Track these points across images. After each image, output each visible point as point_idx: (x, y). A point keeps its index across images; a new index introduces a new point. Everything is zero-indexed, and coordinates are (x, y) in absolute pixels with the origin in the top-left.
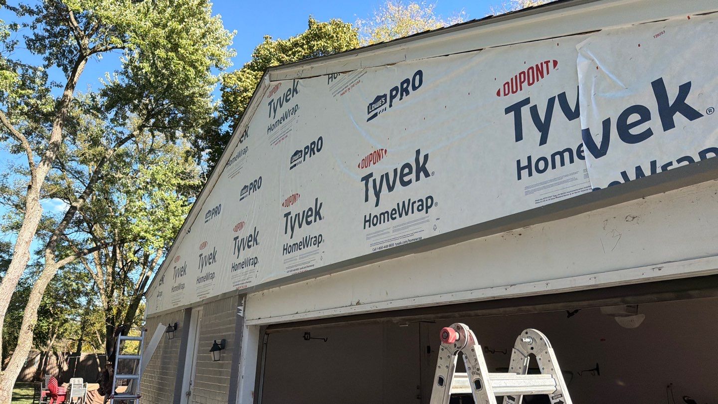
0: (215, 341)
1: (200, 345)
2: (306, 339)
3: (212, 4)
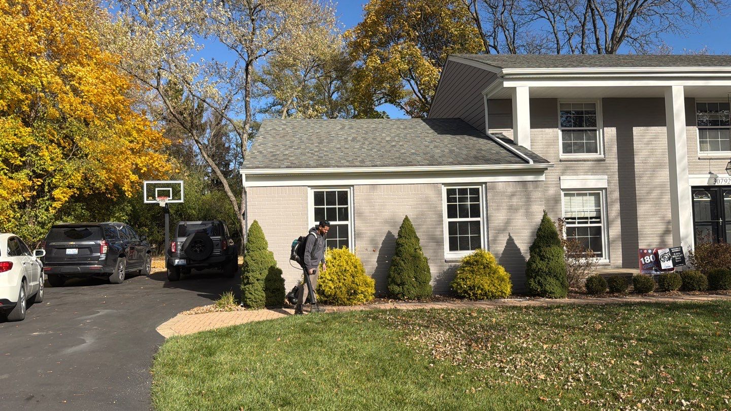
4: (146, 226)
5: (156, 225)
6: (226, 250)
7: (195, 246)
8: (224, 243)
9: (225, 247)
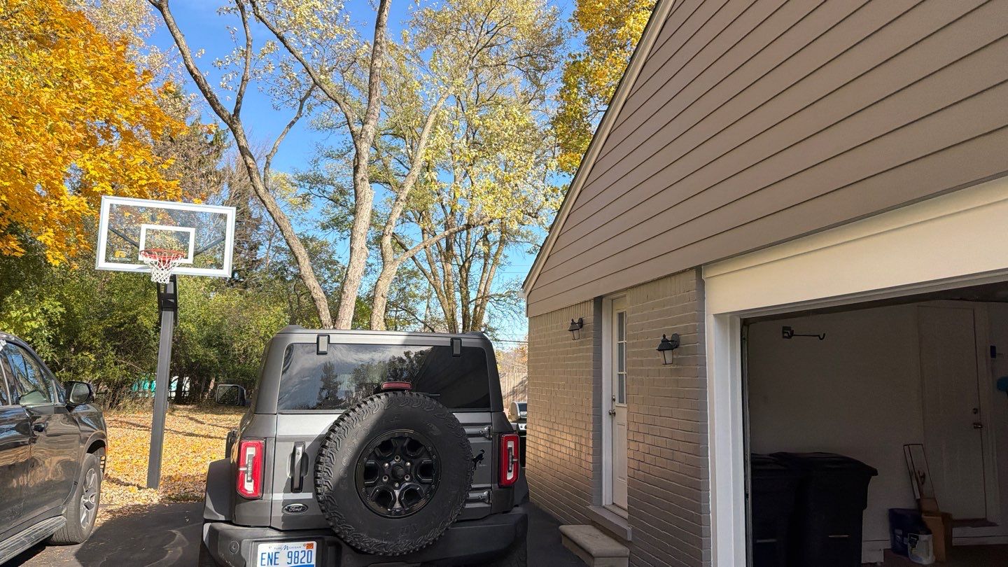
0: (664, 336)
4: (90, 350)
5: (112, 350)
6: (510, 485)
7: (383, 468)
8: (509, 446)
9: (510, 471)
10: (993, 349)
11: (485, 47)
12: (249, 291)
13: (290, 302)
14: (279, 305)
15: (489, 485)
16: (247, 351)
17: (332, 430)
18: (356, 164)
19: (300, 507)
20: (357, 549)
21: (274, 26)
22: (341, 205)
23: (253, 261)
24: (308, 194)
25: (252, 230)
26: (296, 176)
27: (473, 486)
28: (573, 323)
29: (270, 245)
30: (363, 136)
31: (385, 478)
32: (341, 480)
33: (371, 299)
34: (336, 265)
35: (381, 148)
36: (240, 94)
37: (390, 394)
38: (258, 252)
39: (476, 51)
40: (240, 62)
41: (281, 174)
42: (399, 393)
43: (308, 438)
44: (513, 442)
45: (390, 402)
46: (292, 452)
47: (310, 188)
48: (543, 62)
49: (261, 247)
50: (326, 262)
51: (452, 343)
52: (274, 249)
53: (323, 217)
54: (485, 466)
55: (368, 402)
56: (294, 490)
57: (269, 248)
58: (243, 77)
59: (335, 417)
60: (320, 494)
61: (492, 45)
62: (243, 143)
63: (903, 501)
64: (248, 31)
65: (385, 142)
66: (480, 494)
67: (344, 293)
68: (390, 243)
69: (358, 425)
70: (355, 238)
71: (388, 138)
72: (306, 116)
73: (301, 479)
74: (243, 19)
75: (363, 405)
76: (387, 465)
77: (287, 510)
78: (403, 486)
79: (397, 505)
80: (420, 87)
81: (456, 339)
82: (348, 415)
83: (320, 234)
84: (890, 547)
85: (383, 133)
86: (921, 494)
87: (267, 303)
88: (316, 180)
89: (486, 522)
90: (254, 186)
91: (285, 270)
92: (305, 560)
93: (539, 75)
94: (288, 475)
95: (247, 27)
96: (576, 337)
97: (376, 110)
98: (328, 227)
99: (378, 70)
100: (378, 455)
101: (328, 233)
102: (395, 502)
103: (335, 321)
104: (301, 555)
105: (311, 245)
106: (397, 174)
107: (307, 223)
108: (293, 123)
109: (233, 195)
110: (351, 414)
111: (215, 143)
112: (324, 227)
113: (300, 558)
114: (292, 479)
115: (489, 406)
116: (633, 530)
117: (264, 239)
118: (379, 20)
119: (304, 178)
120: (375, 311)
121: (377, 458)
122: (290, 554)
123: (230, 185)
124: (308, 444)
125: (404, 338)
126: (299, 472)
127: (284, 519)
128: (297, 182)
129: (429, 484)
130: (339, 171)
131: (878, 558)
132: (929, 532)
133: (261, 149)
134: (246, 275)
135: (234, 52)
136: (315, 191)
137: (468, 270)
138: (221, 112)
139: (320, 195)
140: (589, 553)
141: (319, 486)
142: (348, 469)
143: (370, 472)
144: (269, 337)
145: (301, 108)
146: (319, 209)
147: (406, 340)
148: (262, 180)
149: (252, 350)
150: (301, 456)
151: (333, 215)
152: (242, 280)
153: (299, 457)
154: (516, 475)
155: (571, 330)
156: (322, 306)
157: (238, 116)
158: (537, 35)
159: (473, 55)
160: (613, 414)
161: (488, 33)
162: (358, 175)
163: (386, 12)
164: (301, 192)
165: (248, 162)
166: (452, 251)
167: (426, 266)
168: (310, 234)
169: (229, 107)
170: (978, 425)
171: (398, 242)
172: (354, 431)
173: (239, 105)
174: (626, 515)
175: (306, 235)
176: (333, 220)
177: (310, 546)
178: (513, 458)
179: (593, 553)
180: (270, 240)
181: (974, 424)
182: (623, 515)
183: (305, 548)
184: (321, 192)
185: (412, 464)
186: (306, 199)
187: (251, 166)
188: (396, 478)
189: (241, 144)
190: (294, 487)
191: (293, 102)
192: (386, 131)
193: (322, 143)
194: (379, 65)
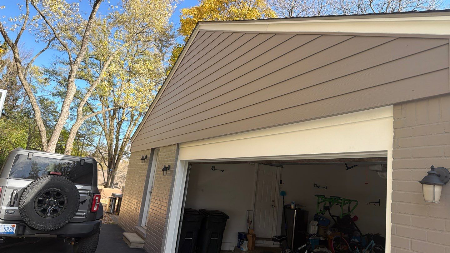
0: (165, 166)
1: (158, 167)
2: (212, 170)
3: (177, 7)
6: (95, 212)
7: (46, 201)
8: (96, 198)
9: (96, 207)
10: (281, 181)
11: (141, 32)
12: (9, 120)
13: (30, 128)
14: (24, 129)
15: (87, 211)
16: (3, 149)
17: (28, 186)
18: (70, 74)
19: (12, 212)
20: (31, 227)
21: (40, 11)
22: (64, 86)
23: (14, 106)
24: (48, 79)
25: (16, 91)
26: (43, 69)
27: (78, 211)
28: (143, 157)
29: (24, 99)
30: (75, 63)
31: (46, 204)
32: (29, 203)
33: (69, 133)
34: (57, 113)
35: (88, 63)
36: (19, 35)
37: (52, 176)
38: (17, 101)
39: (136, 33)
40: (22, 21)
41: (36, 67)
42: (56, 176)
43: (19, 188)
44: (98, 197)
45: (51, 179)
46: (12, 192)
47: (50, 76)
48: (165, 44)
49: (19, 99)
50: (52, 111)
51: (81, 160)
52: (26, 101)
53: (54, 90)
54: (87, 204)
55: (43, 178)
56: (10, 206)
57: (24, 101)
58: (22, 28)
59: (31, 182)
60: (20, 207)
61: (144, 32)
62: (17, 56)
63: (243, 230)
64: (28, 9)
65: (91, 61)
66: (82, 213)
67: (55, 130)
68: (82, 110)
69: (38, 185)
70: (64, 107)
71: (92, 59)
72: (51, 49)
73: (14, 202)
74: (27, 3)
75: (41, 179)
76: (47, 200)
77: (7, 213)
78: (52, 208)
79: (49, 214)
80: (108, 44)
81: (83, 159)
82: (35, 181)
83: (51, 98)
84: (237, 245)
85: (90, 57)
86: (249, 228)
87: (18, 127)
88: (54, 73)
89: (84, 223)
90: (19, 76)
91: (30, 112)
92: (11, 231)
93: (163, 49)
94: (9, 200)
95: (28, 7)
96: (143, 162)
97: (83, 52)
98: (55, 95)
99: (87, 36)
100: (44, 196)
101: (55, 98)
102: (48, 212)
103: (49, 142)
104: (10, 229)
105: (46, 102)
106: (94, 77)
107: (45, 91)
108: (44, 50)
109: (9, 73)
110: (36, 181)
111: (3, 47)
112: (54, 95)
113: (9, 229)
114: (11, 202)
115: (91, 184)
116: (147, 234)
117: (22, 96)
118: (91, 16)
119: (47, 71)
120: (69, 140)
121: (44, 197)
122: (5, 228)
123: (8, 68)
124: (19, 190)
125: (63, 157)
126: (14, 199)
127: (5, 215)
128: (43, 72)
129: (62, 208)
130: (65, 71)
131: (232, 249)
132: (247, 240)
133: (27, 53)
134: (9, 112)
135: (20, 16)
136: (52, 78)
137: (120, 126)
138: (8, 41)
139: (54, 80)
140: (129, 241)
141: (20, 204)
142: (32, 200)
143: (40, 202)
144: (16, 144)
145: (49, 44)
146: (52, 86)
147: (63, 158)
148: (24, 74)
149: (6, 149)
150: (15, 194)
151: (59, 90)
152: (6, 114)
153: (14, 195)
154: (97, 208)
155: (142, 159)
156: (43, 135)
157: (17, 44)
158: (163, 33)
159: (134, 35)
160: (151, 192)
161: (142, 27)
162: (70, 79)
163: (95, 13)
164: (45, 77)
165: (18, 65)
166: (115, 116)
167: (101, 121)
168: (46, 97)
169: (13, 39)
170: (273, 206)
171: (89, 108)
172: (36, 187)
173: (18, 39)
174: (146, 228)
175: (44, 97)
176: (59, 93)
177: (14, 226)
178: (97, 202)
179: (131, 241)
180: (25, 97)
181: (272, 206)
182: (145, 228)
183: (11, 227)
184: (55, 79)
185: (57, 200)
186: (47, 81)
187: (19, 67)
188: (50, 204)
189: (16, 57)
190: (10, 205)
191: (46, 40)
192: (92, 56)
193: (59, 56)
194: (88, 34)
